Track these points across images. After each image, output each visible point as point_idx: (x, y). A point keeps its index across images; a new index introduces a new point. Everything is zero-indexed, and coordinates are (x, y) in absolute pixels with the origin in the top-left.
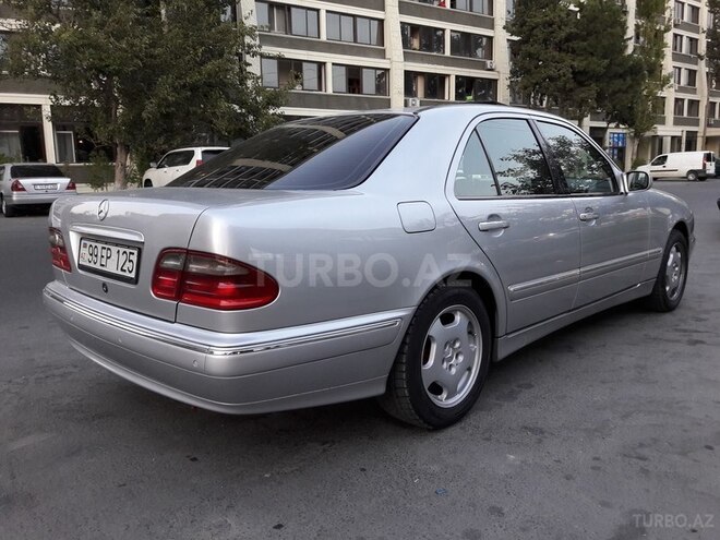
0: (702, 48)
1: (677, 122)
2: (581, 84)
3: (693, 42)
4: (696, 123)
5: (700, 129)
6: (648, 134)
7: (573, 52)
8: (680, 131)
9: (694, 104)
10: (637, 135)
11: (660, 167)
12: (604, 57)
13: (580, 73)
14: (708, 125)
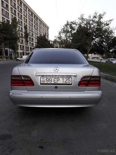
0: (24, 36)
1: (21, 50)
2: (5, 40)
3: (22, 34)
4: (24, 50)
5: (25, 51)
6: (17, 51)
7: (3, 33)
8: (22, 51)
9: (23, 46)
10: (15, 52)
11: (21, 58)
12: (10, 35)
13: (5, 38)
14: (26, 51)
